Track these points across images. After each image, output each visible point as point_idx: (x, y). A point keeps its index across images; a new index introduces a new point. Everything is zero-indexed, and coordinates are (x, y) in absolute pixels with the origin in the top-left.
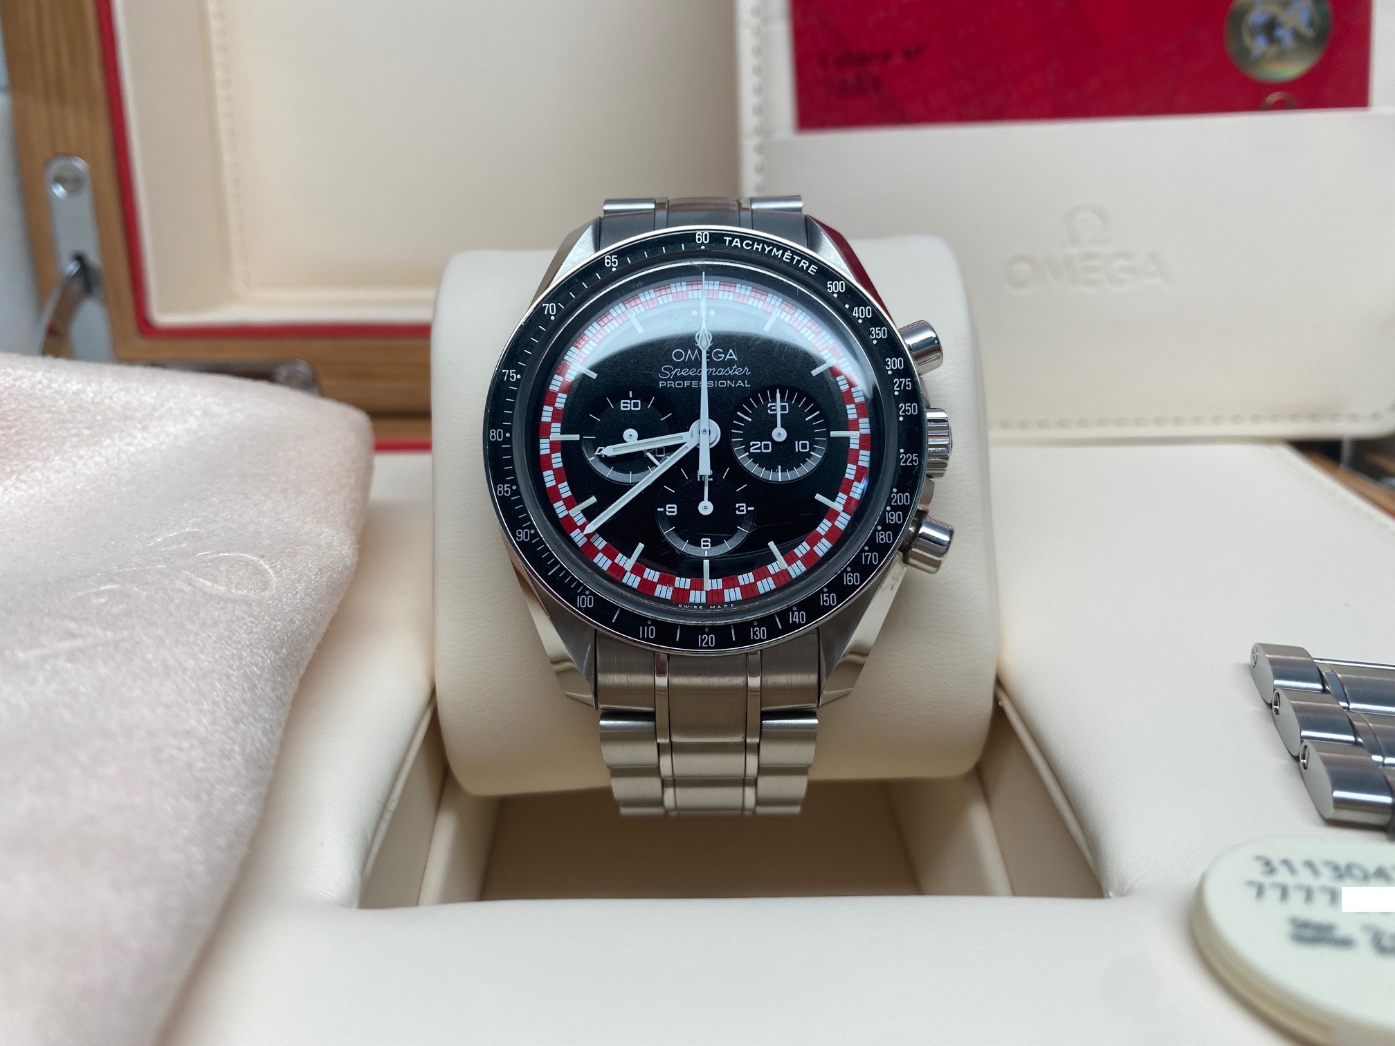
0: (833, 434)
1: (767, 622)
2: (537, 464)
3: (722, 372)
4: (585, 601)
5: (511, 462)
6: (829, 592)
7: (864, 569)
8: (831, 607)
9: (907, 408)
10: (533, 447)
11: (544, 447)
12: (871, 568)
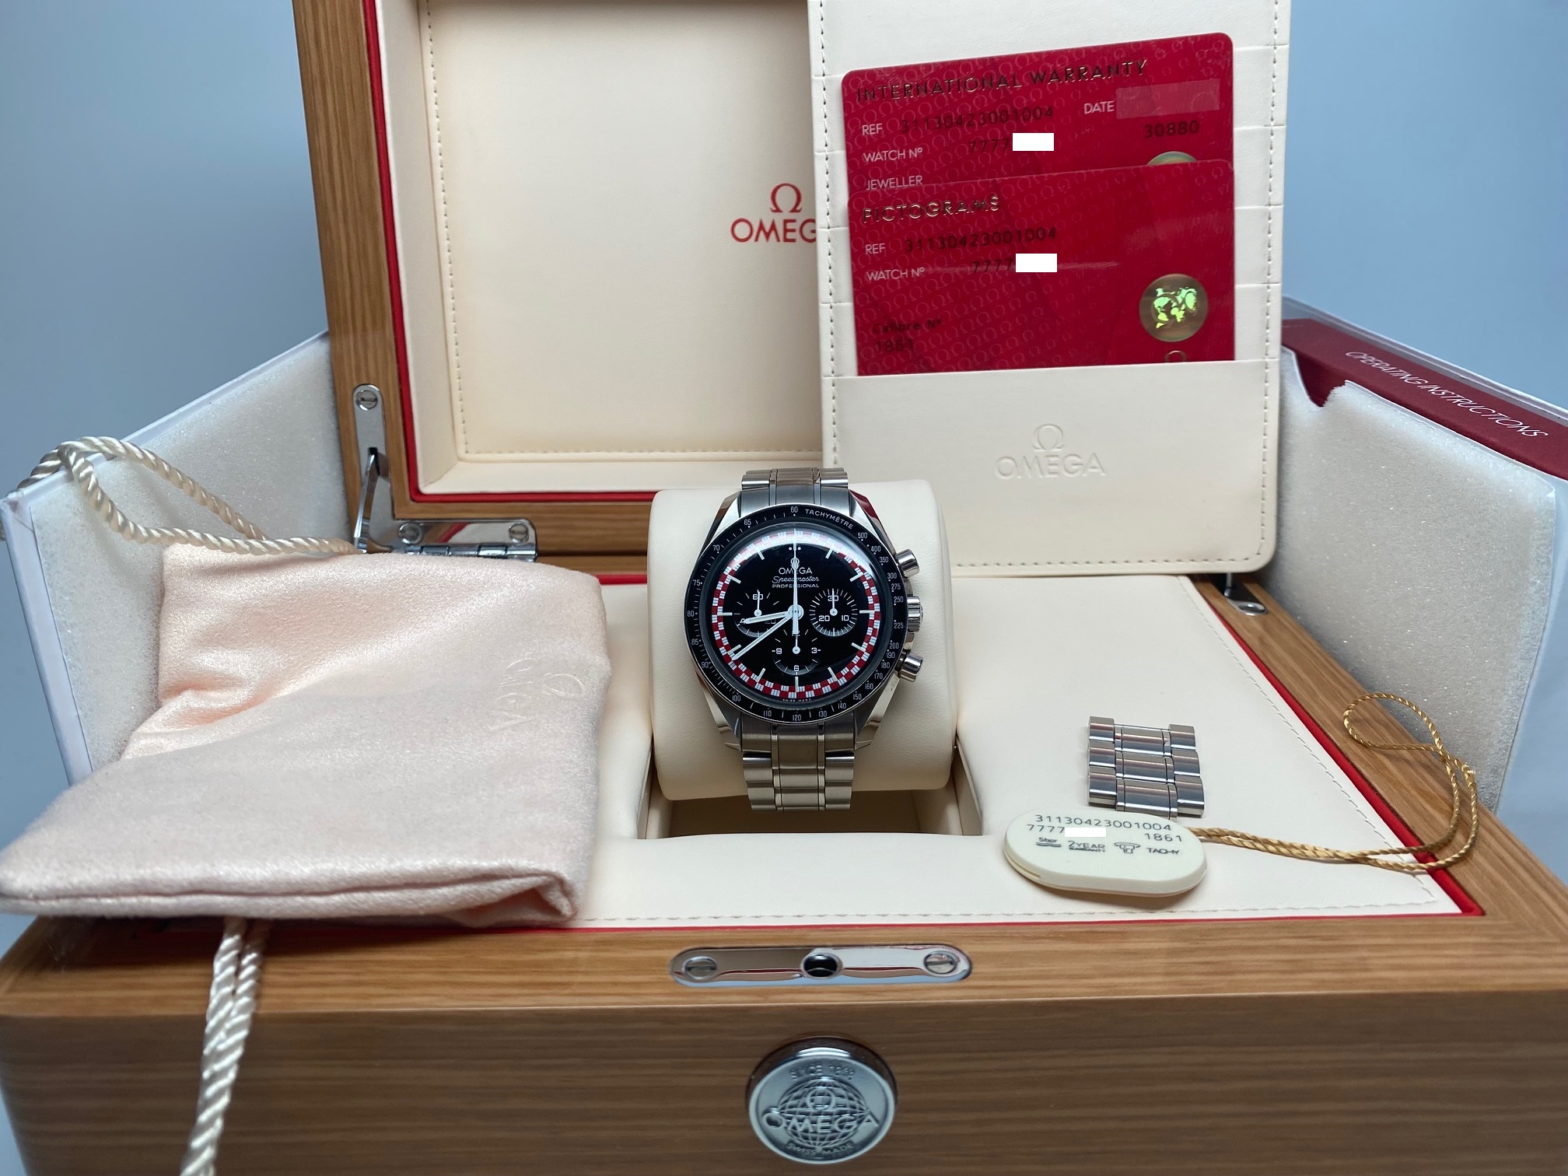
0: (861, 612)
1: (827, 708)
2: (712, 628)
3: (803, 580)
4: (736, 698)
5: (698, 627)
6: (858, 693)
7: (875, 681)
8: (859, 701)
9: (898, 599)
10: (709, 619)
11: (714, 619)
12: (879, 681)
